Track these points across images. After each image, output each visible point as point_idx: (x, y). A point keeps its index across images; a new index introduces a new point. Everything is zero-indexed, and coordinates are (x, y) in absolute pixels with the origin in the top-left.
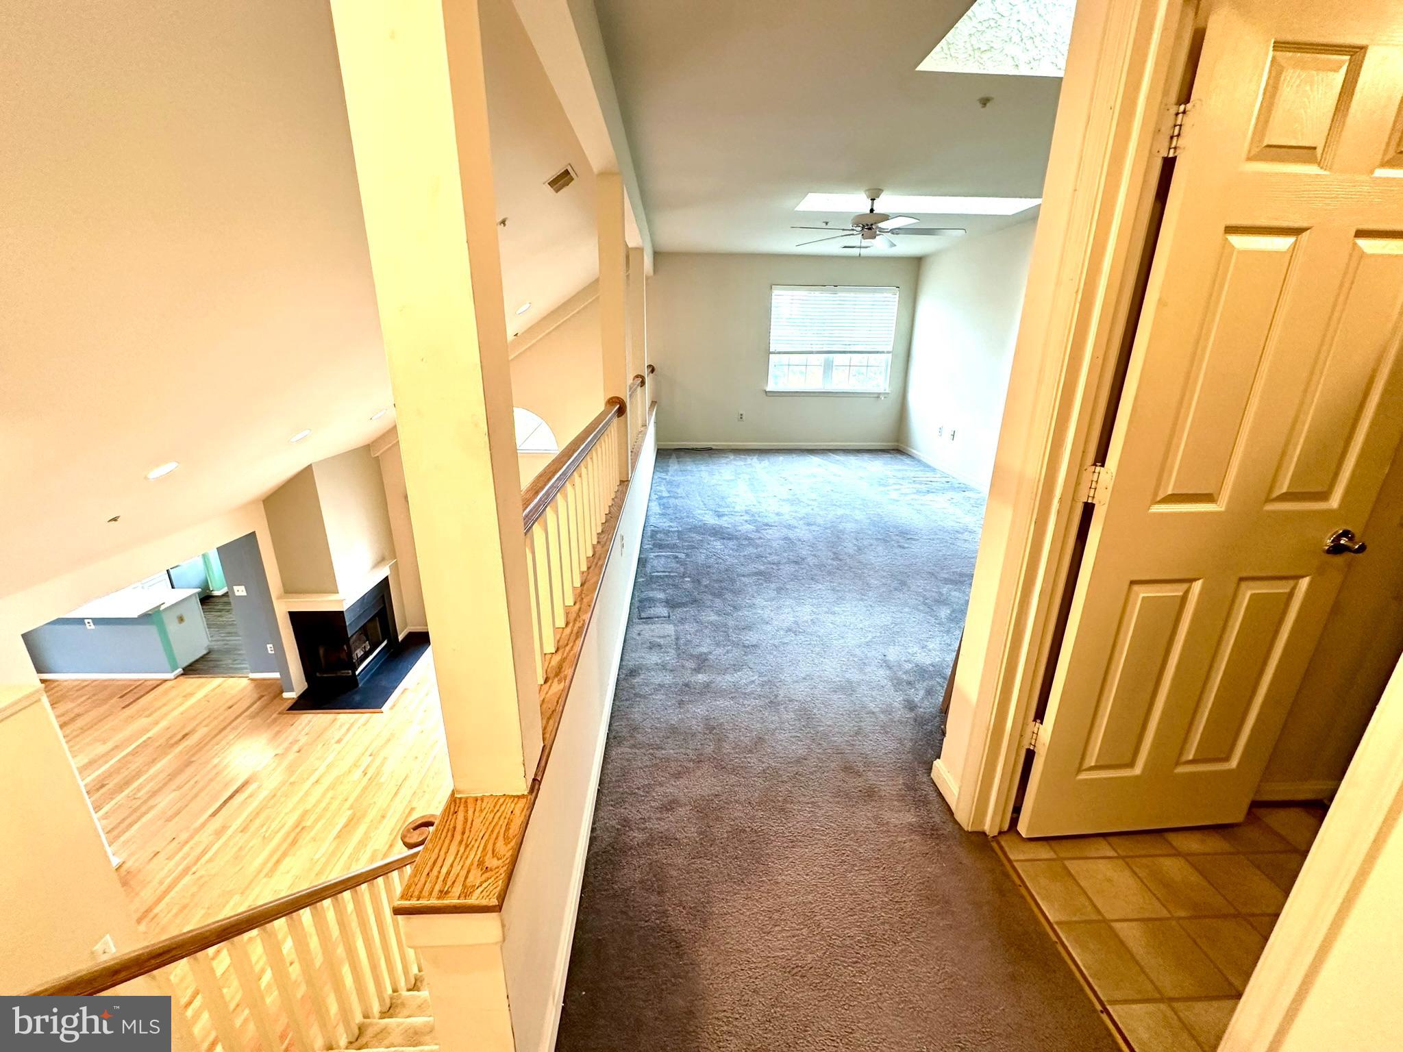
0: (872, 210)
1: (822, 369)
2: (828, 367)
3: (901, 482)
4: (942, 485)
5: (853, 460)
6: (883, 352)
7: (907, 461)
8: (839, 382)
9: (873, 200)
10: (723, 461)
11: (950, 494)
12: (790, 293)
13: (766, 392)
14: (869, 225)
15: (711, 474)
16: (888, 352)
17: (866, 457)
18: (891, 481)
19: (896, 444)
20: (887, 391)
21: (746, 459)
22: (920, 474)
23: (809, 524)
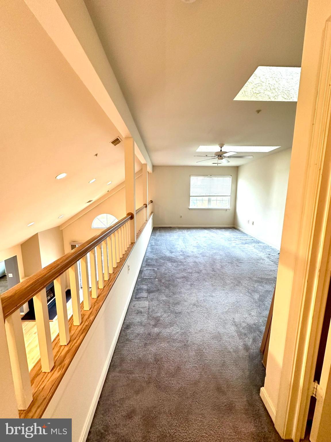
0: (221, 151)
1: (207, 201)
2: (209, 201)
3: (236, 239)
4: (251, 241)
5: (219, 232)
6: (227, 196)
7: (238, 232)
8: (213, 206)
9: (221, 147)
10: (175, 231)
11: (254, 244)
12: (196, 178)
13: (189, 209)
14: (220, 155)
15: (170, 236)
16: (229, 196)
17: (223, 230)
18: (233, 239)
19: (233, 226)
20: (229, 208)
21: (182, 231)
22: (243, 236)
23: (203, 256)
